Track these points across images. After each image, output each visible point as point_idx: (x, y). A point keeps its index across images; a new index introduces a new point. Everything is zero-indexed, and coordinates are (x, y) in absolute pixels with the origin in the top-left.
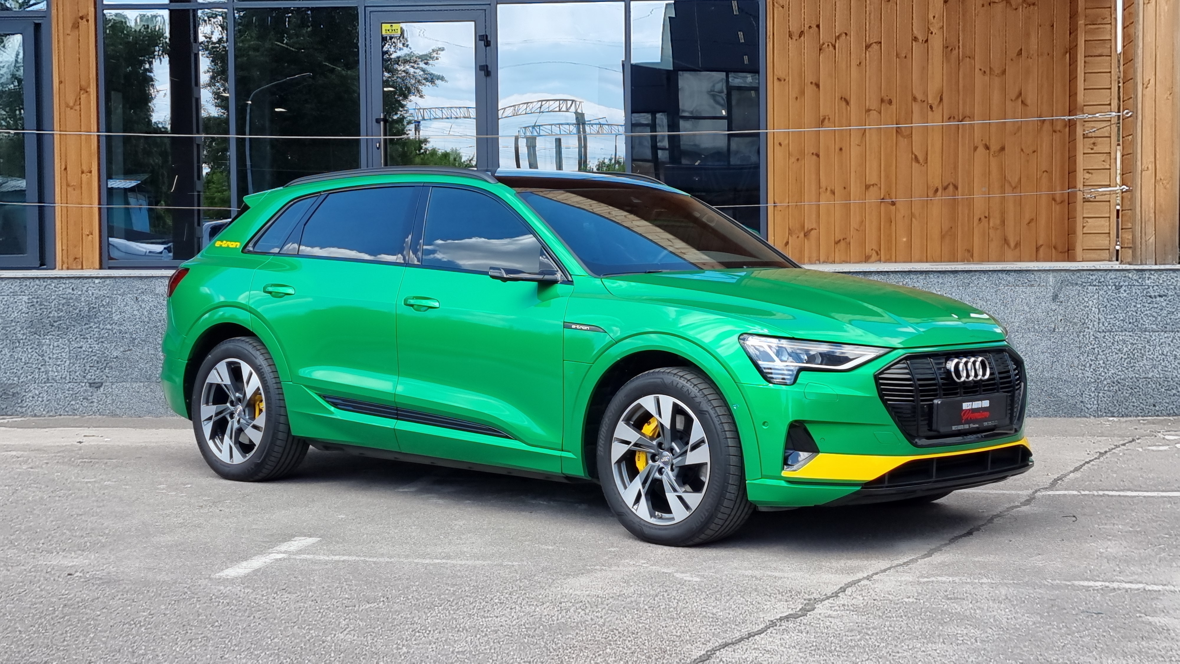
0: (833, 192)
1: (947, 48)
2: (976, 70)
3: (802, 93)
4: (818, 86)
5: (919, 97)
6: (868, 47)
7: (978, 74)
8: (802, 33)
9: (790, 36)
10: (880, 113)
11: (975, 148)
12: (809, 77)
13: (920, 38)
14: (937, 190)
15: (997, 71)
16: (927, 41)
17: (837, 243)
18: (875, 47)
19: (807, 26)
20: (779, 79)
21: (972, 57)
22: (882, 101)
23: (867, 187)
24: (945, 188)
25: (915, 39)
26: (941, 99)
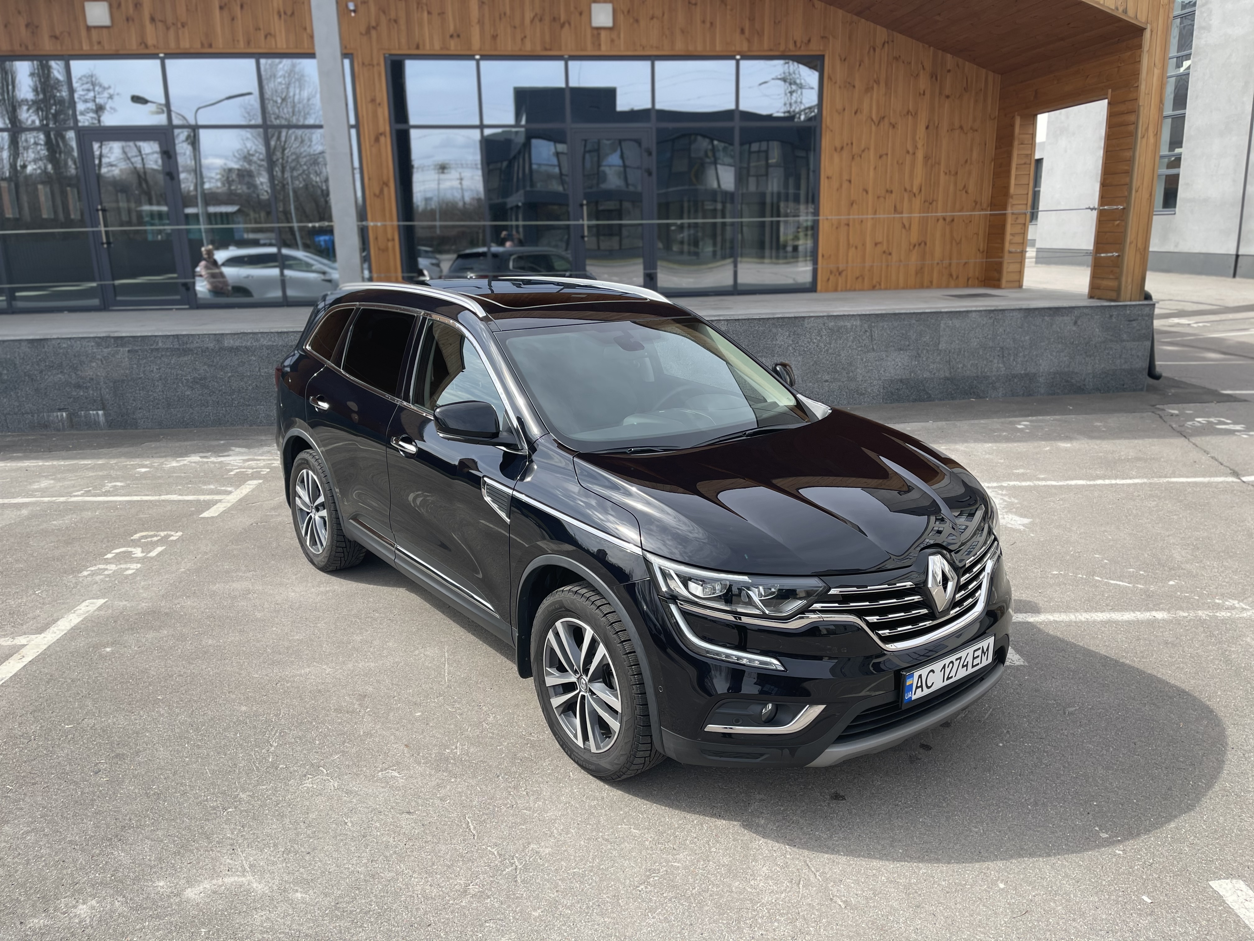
0: (856, 248)
1: (926, 158)
2: (942, 172)
3: (841, 186)
4: (850, 181)
5: (908, 188)
6: (881, 157)
7: (942, 174)
8: (842, 148)
9: (836, 150)
10: (885, 198)
11: (938, 220)
12: (846, 177)
13: (911, 151)
14: (915, 246)
15: (953, 173)
16: (914, 154)
17: (857, 278)
18: (885, 157)
19: (845, 145)
20: (828, 178)
21: (939, 164)
22: (887, 191)
23: (876, 244)
24: (920, 244)
25: (908, 152)
26: (921, 190)
